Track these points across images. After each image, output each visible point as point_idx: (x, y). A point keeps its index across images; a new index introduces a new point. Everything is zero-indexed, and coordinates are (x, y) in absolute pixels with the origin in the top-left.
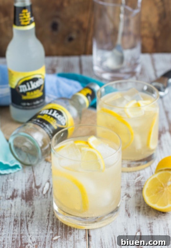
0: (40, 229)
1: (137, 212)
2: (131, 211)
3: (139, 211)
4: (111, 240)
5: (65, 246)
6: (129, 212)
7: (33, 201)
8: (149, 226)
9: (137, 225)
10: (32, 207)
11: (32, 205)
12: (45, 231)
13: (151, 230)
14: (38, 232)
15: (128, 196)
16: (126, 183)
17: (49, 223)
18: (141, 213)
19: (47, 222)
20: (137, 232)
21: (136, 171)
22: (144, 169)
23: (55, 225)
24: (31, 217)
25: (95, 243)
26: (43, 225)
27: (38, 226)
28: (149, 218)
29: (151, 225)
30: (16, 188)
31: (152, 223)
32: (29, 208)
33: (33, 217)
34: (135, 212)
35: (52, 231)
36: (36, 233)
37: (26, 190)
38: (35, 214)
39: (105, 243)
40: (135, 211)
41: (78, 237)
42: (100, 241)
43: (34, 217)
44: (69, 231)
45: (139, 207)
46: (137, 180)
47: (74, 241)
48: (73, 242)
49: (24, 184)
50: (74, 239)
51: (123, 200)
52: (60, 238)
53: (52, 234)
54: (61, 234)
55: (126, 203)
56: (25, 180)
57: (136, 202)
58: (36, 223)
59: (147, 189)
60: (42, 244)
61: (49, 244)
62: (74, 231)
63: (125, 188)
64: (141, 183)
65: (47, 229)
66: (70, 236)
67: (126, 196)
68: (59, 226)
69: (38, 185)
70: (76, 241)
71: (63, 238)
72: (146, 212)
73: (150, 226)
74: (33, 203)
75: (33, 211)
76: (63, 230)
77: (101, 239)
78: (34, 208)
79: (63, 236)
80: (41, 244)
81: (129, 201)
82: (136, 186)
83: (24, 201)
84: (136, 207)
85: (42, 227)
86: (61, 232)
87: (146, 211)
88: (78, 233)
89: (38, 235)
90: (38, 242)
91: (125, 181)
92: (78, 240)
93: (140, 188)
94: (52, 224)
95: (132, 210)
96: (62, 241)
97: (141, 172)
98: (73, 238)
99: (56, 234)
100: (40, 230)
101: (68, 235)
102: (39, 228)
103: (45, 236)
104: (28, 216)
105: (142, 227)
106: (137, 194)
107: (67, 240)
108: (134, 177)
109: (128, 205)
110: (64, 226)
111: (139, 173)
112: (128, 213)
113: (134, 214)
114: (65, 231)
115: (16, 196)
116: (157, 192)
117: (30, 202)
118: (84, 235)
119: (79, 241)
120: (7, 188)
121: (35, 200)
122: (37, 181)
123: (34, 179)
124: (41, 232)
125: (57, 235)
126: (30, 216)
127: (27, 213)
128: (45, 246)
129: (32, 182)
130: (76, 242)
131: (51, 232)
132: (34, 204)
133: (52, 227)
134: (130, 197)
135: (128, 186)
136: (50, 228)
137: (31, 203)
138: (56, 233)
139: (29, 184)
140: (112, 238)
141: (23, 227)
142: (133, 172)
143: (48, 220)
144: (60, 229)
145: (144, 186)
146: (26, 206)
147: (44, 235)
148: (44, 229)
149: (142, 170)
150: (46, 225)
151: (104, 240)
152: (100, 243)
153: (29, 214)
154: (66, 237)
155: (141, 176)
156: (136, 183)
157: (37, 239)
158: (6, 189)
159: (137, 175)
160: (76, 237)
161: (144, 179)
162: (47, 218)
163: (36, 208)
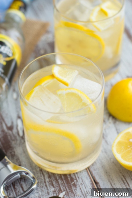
7: (13, 149)
10: (15, 158)
11: (14, 155)
17: (44, 176)
19: (42, 175)
23: (53, 178)
35: (52, 187)
44: (72, 182)
47: (83, 194)
50: (82, 192)
52: (66, 194)
53: (55, 191)
54: (64, 188)
62: (77, 181)
65: (46, 186)
66: (76, 189)
68: (58, 178)
69: (9, 125)
70: (85, 194)
71: (70, 194)
74: (14, 152)
76: (65, 182)
77: (111, 184)
79: (68, 191)
86: (63, 186)
88: (82, 183)
92: (87, 191)
98: (80, 190)
99: (59, 190)
101: (73, 188)
107: (75, 195)
110: (63, 177)
114: (67, 183)
117: (11, 151)
121: (15, 148)
122: (6, 120)
124: (42, 192)
125: (60, 191)
130: (86, 196)
131: (53, 189)
132: (16, 153)
133: (50, 181)
136: (49, 183)
137: (13, 153)
138: (58, 188)
141: (18, 190)
143: (41, 173)
144: (60, 181)
147: (46, 196)
148: (42, 187)
150: (42, 180)
151: (114, 184)
154: (72, 192)
160: (83, 188)
162: (38, 169)
163: (21, 159)
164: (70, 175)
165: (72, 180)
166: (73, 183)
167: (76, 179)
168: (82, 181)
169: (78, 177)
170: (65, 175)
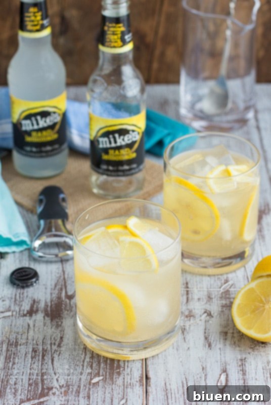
0: (72, 365)
1: (222, 341)
2: (212, 339)
3: (226, 339)
4: (181, 385)
5: (109, 393)
6: (210, 341)
7: (62, 319)
8: (240, 363)
9: (221, 362)
10: (60, 329)
11: (61, 325)
12: (79, 368)
13: (243, 370)
14: (68, 369)
15: (210, 315)
16: (206, 293)
17: (86, 355)
18: (228, 342)
19: (84, 354)
20: (222, 373)
21: (221, 275)
22: (234, 271)
23: (96, 360)
24: (59, 346)
25: (156, 390)
26: (77, 358)
27: (69, 360)
28: (240, 351)
29: (244, 363)
30: (36, 297)
31: (245, 358)
32: (55, 331)
33: (62, 345)
34: (220, 341)
35: (90, 368)
36: (66, 372)
37: (51, 301)
38: (65, 341)
39: (171, 390)
40: (220, 339)
41: (131, 379)
42: (164, 386)
43: (64, 345)
45: (226, 333)
46: (224, 289)
47: (124, 385)
48: (122, 387)
49: (49, 291)
50: (124, 382)
51: (201, 320)
52: (103, 379)
53: (91, 373)
54: (104, 373)
55: (206, 326)
56: (51, 285)
57: (221, 325)
58: (66, 355)
59: (239, 305)
60: (75, 389)
61: (85, 389)
62: (124, 370)
63: (205, 301)
64: (229, 294)
65: (83, 366)
66: (118, 378)
67: (206, 314)
68: (101, 361)
69: (70, 293)
70: (127, 385)
71: (108, 380)
72: (237, 342)
73: (242, 364)
74: (62, 323)
75: (62, 336)
76: (108, 367)
77: (165, 384)
78: (64, 331)
79: (108, 377)
80: (72, 389)
81: (210, 322)
82: (221, 298)
83: (48, 320)
84: (221, 333)
85: (75, 361)
86: (104, 371)
87: (236, 339)
89: (69, 375)
90: (68, 386)
91: (206, 289)
92: (130, 383)
93: (228, 302)
94: (90, 358)
95: (215, 337)
96: (105, 386)
97: (230, 276)
98: (123, 380)
99: (96, 374)
100: (72, 367)
101: (115, 376)
102: (70, 363)
103: (79, 377)
104: (55, 344)
105: (229, 364)
106: (222, 311)
107: (113, 384)
108: (219, 284)
109: (209, 330)
110: (108, 361)
111: (227, 278)
112: (208, 341)
113: (218, 345)
114: (110, 369)
115: (37, 311)
116: (253, 311)
117: (58, 321)
118: (140, 375)
119: (131, 385)
120: (23, 298)
121: (65, 318)
122: (69, 287)
123: (65, 283)
124: (74, 370)
125: (98, 374)
126: (57, 343)
127: (52, 339)
128: (79, 392)
129: (61, 289)
130: (127, 388)
131: (89, 370)
132: (64, 324)
133: (90, 362)
134: (212, 317)
135: (210, 298)
136: (88, 363)
137: (60, 323)
138: (96, 371)
139: (56, 291)
140: (182, 382)
141: (46, 361)
142: (218, 275)
143: (84, 351)
145: (234, 298)
146: (51, 328)
147: (77, 375)
148: (78, 365)
149: (231, 272)
150: (81, 358)
151: (170, 384)
152: (164, 390)
153: (56, 340)
154: (112, 379)
155: (230, 283)
156: (222, 293)
157: (67, 382)
158: (21, 299)
159: (223, 281)
160: (127, 378)
161: (235, 288)
162: (82, 347)
163: (66, 332)
164: (119, 361)
165: (119, 367)
166: (118, 370)
167: (124, 368)
168: (131, 372)
169: (128, 367)
170: (112, 360)
